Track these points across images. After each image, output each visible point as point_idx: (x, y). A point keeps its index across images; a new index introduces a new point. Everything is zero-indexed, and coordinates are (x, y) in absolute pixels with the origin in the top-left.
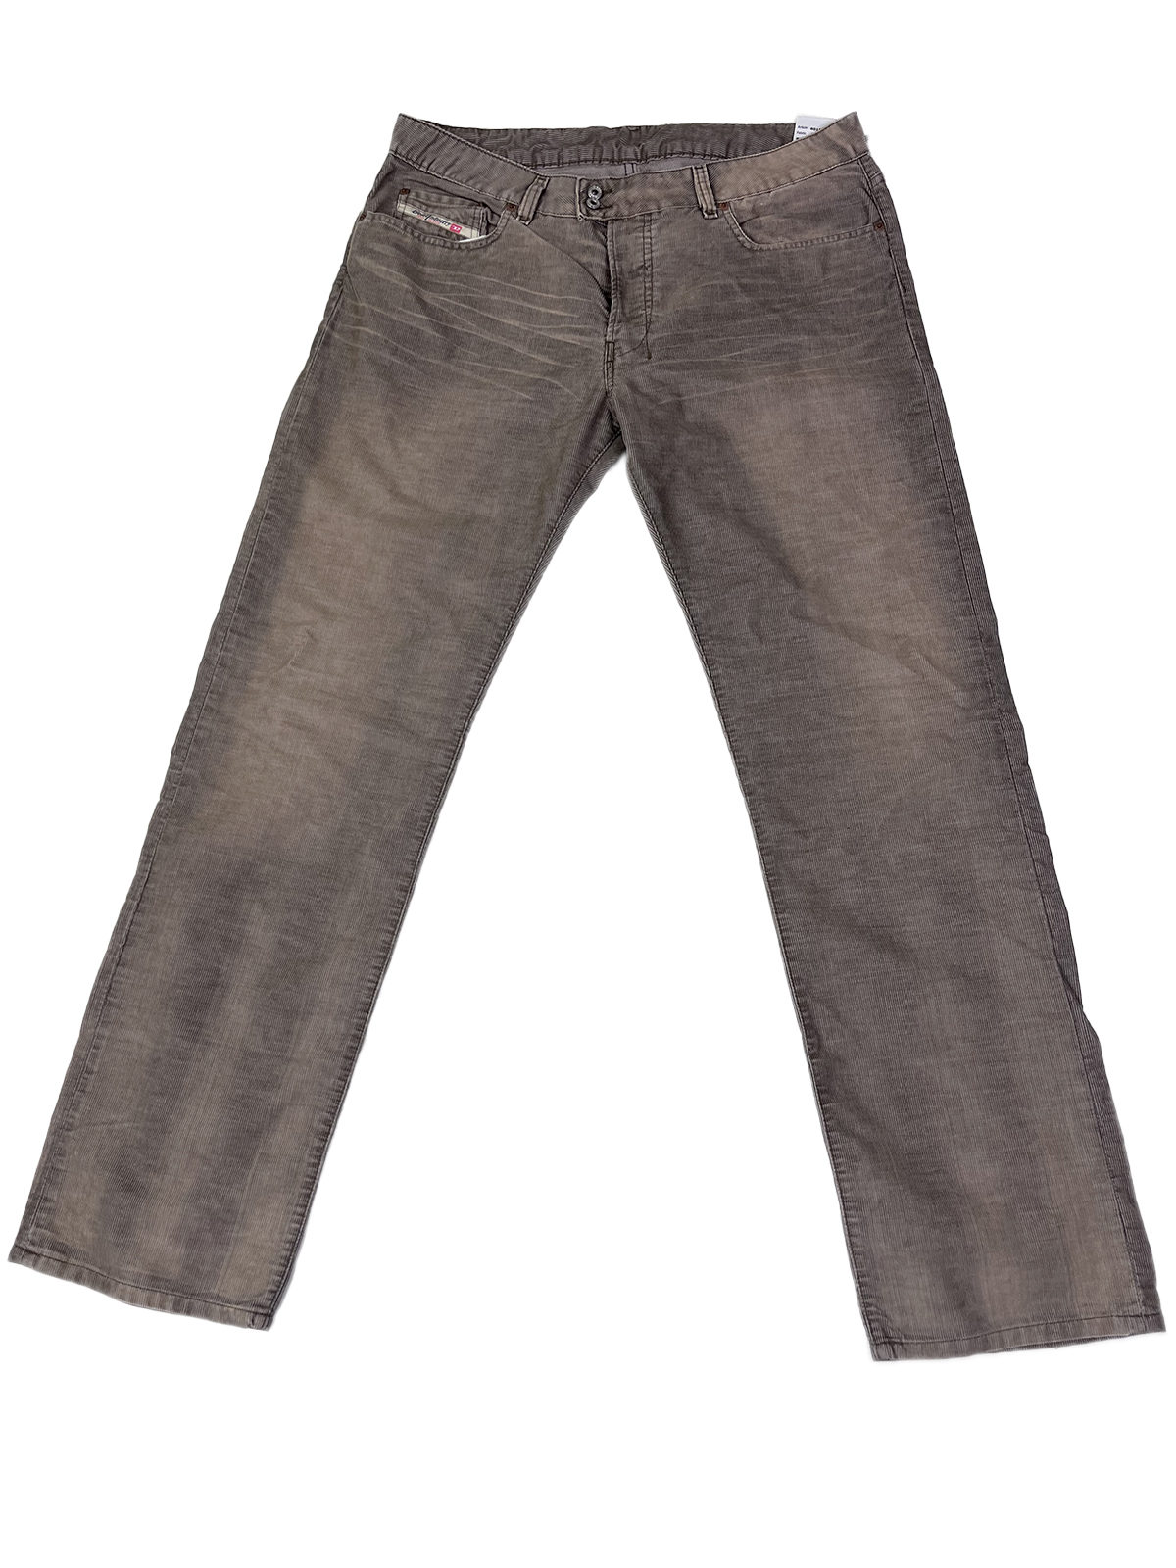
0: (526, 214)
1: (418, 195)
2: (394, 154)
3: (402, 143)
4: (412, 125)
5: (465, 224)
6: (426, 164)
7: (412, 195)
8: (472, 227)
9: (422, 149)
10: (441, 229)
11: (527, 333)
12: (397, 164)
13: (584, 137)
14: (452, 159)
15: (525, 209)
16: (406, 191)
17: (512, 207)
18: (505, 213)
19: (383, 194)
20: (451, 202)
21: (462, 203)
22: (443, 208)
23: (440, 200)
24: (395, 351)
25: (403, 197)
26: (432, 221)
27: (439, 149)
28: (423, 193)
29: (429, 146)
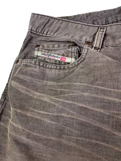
0: (97, 46)
1: (43, 46)
2: (31, 31)
3: (33, 26)
4: (37, 17)
5: (68, 56)
6: (45, 33)
7: (41, 47)
8: (72, 57)
9: (43, 27)
10: (56, 61)
11: (109, 117)
12: (32, 35)
13: (117, 11)
14: (56, 28)
15: (97, 43)
16: (38, 46)
17: (89, 43)
18: (86, 47)
19: (26, 50)
20: (59, 47)
21: (64, 46)
22: (55, 50)
23: (53, 47)
24: (28, 136)
25: (37, 48)
26: (51, 57)
27: (50, 25)
28: (46, 45)
29: (46, 24)
